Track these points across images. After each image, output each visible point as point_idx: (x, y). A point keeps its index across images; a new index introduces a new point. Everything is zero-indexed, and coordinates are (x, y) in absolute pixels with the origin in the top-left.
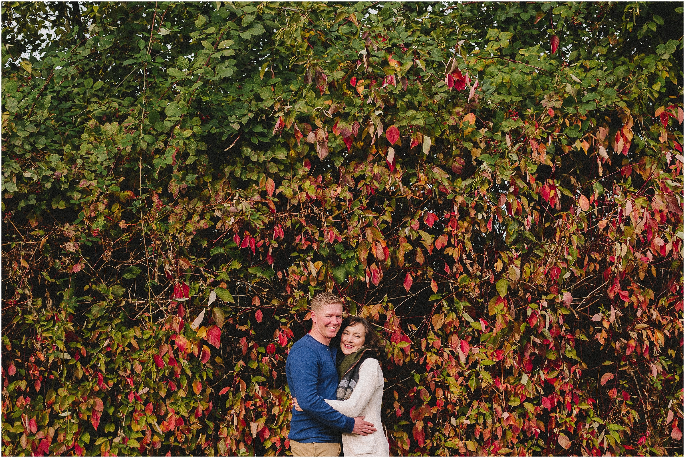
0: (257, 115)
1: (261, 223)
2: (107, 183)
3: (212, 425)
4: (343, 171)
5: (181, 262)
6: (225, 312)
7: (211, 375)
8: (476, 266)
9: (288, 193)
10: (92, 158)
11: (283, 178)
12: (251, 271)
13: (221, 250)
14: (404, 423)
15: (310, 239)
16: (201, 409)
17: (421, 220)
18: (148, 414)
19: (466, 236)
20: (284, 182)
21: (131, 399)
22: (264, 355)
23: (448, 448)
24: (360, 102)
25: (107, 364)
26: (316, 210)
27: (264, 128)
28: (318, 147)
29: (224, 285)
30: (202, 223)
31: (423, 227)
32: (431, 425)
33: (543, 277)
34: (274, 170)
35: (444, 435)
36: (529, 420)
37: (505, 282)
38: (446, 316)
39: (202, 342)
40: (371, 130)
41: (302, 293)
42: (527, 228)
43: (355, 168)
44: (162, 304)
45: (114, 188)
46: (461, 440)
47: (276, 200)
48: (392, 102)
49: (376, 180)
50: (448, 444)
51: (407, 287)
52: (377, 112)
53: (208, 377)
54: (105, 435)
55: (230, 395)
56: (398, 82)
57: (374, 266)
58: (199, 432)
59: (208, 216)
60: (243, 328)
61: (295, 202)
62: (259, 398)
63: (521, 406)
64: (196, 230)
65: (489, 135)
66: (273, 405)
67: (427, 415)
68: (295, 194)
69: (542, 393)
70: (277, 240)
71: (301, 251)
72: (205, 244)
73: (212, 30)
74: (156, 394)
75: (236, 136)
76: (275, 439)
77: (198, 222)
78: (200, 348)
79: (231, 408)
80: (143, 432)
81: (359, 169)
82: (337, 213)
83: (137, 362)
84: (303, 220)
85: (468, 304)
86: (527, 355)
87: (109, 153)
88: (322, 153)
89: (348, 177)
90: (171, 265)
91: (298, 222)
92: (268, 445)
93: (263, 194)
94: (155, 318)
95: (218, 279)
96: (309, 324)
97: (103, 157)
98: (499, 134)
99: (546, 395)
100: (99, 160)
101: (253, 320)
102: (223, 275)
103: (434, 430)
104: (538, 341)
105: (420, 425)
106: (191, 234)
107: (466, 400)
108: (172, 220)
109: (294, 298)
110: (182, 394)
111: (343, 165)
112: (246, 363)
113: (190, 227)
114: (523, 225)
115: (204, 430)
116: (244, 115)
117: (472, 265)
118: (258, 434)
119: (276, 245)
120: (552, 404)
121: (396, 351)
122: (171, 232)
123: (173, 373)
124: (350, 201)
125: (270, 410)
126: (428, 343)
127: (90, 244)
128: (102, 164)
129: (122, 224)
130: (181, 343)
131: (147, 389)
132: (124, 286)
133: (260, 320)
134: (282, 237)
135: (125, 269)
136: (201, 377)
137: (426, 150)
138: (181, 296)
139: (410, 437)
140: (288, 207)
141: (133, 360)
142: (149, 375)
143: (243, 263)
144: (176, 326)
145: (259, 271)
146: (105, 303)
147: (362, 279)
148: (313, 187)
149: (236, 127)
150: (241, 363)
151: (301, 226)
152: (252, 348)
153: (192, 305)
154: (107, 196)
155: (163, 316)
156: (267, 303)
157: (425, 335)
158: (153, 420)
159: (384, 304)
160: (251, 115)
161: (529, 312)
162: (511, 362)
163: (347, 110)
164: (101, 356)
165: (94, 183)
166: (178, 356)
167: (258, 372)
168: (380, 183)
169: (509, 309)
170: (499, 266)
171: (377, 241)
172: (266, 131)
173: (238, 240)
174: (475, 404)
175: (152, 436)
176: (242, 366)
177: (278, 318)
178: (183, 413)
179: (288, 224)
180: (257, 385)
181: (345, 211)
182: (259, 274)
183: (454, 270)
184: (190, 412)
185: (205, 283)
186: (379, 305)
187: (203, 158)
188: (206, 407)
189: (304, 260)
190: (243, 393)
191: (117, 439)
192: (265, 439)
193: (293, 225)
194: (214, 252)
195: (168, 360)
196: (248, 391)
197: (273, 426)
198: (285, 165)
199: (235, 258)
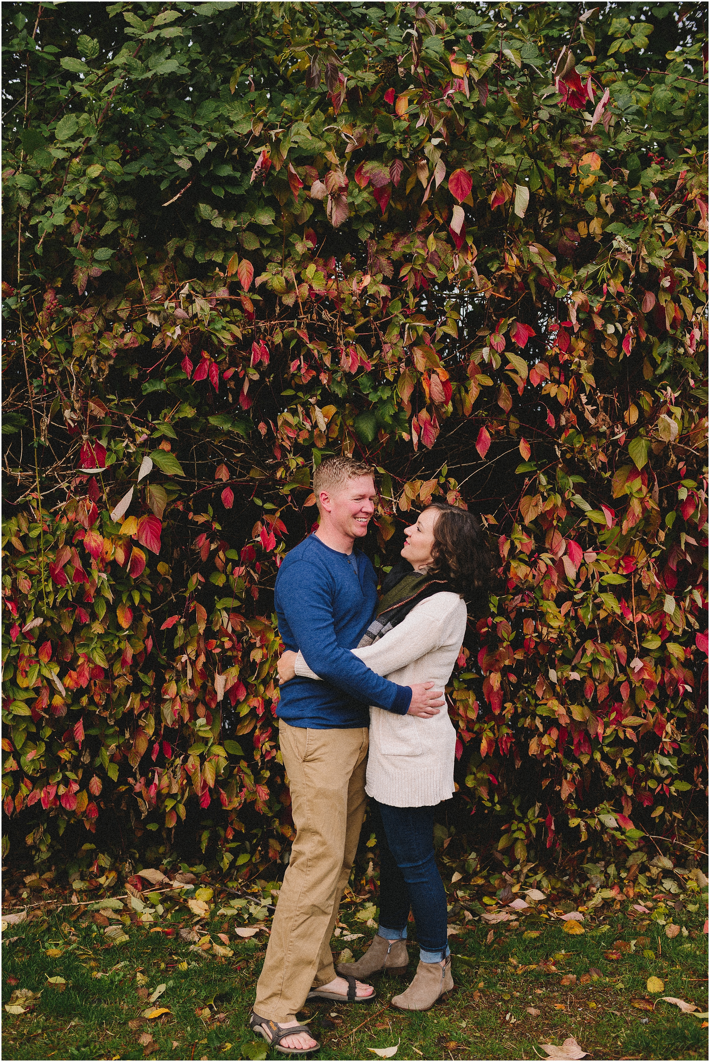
0: (221, 145)
1: (229, 337)
3: (149, 679)
4: (373, 248)
5: (92, 405)
6: (169, 492)
7: (148, 598)
8: (602, 415)
11: (269, 260)
12: (213, 421)
13: (161, 386)
14: (470, 676)
15: (316, 366)
16: (130, 652)
17: (507, 336)
18: (44, 659)
19: (584, 363)
20: (271, 267)
21: (15, 635)
22: (236, 564)
23: (541, 717)
24: (404, 126)
26: (326, 315)
27: (235, 169)
28: (329, 205)
29: (165, 446)
30: (128, 336)
31: (510, 347)
32: (513, 679)
34: (252, 244)
35: (535, 697)
37: (644, 442)
38: (545, 499)
39: (130, 543)
40: (423, 176)
41: (300, 460)
42: (691, 351)
43: (395, 243)
44: (63, 478)
46: (563, 703)
47: (257, 297)
48: (462, 124)
49: (432, 263)
50: (541, 711)
51: (481, 451)
52: (436, 141)
53: (142, 600)
55: (181, 631)
57: (424, 414)
58: (129, 690)
59: (139, 326)
60: (201, 519)
61: (289, 300)
62: (227, 635)
63: (663, 648)
64: (117, 350)
65: (622, 191)
66: (252, 646)
67: (507, 662)
68: (289, 286)
69: (697, 627)
70: (257, 367)
71: (298, 388)
72: (134, 374)
74: (56, 625)
75: (185, 181)
76: (255, 702)
77: (122, 335)
78: (128, 552)
79: (182, 650)
80: (37, 690)
81: (400, 245)
82: (362, 320)
83: (22, 574)
84: (303, 334)
85: (581, 480)
86: (674, 564)
88: (337, 217)
89: (383, 260)
90: (73, 410)
91: (294, 335)
92: (244, 711)
93: (234, 287)
94: (50, 502)
95: (156, 435)
96: (314, 513)
98: (639, 189)
99: (703, 630)
101: (218, 505)
102: (165, 429)
103: (518, 687)
105: (495, 680)
106: (108, 357)
107: (573, 639)
108: (76, 331)
109: (287, 468)
110: (98, 628)
111: (372, 237)
112: (206, 575)
113: (108, 345)
114: (683, 345)
115: (137, 686)
116: (199, 146)
117: (595, 414)
118: (226, 693)
119: (256, 377)
122: (77, 353)
123: (81, 594)
124: (386, 299)
125: (247, 653)
126: (513, 546)
130: (93, 544)
131: (39, 621)
133: (229, 506)
134: (266, 363)
136: (131, 598)
137: (520, 210)
138: (93, 466)
139: (479, 697)
140: (278, 309)
141: (16, 570)
142: (40, 596)
143: (199, 408)
144: (83, 517)
145: (226, 422)
147: (405, 435)
148: (322, 274)
149: (185, 165)
150: (196, 578)
151: (301, 344)
152: (217, 550)
153: (114, 478)
155: (63, 499)
156: (241, 475)
157: (508, 531)
158: (52, 673)
159: (442, 480)
160: (212, 145)
161: (683, 494)
162: (649, 577)
163: (382, 138)
166: (90, 565)
167: (227, 591)
168: (438, 268)
169: (650, 490)
170: (633, 415)
171: (431, 371)
172: (238, 175)
173: (189, 368)
175: (51, 697)
176: (200, 583)
177: (259, 502)
178: (100, 660)
179: (278, 339)
180: (225, 614)
181: (376, 318)
182: (227, 427)
183: (563, 422)
184: (111, 659)
185: (134, 441)
186: (433, 481)
187: (128, 224)
188: (140, 647)
189: (305, 404)
190: (202, 627)
192: (238, 703)
193: (286, 341)
194: (149, 388)
195: (72, 572)
196: (209, 622)
197: (252, 680)
198: (272, 237)
199: (186, 399)
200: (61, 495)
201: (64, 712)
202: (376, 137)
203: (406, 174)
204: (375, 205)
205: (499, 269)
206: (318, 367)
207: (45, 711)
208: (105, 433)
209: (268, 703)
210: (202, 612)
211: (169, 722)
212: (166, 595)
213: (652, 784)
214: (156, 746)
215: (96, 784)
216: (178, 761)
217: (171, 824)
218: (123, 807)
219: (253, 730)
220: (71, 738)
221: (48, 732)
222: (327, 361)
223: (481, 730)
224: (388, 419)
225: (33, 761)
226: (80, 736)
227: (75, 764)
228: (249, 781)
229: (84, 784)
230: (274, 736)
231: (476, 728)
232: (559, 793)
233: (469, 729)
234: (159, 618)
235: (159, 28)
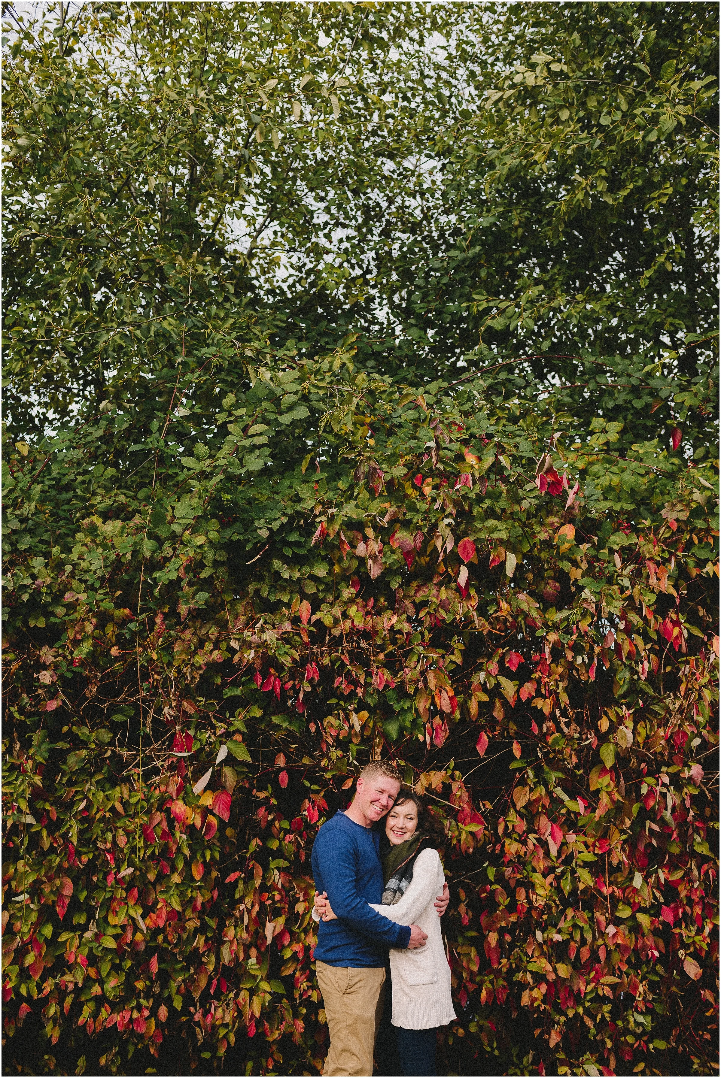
0: (292, 519)
1: (289, 660)
2: (99, 597)
3: (213, 924)
4: (400, 594)
5: (185, 704)
6: (238, 773)
7: (217, 855)
8: (574, 726)
9: (328, 621)
10: (84, 565)
11: (323, 601)
12: (275, 720)
13: (238, 692)
14: (472, 934)
15: (353, 682)
16: (200, 900)
17: (501, 662)
18: (131, 902)
19: (561, 684)
20: (324, 607)
21: (111, 881)
22: (287, 832)
23: (531, 972)
24: (425, 507)
25: (81, 833)
26: (363, 644)
27: (301, 535)
28: (369, 562)
29: (238, 737)
30: (216, 653)
31: (504, 671)
32: (508, 938)
33: (663, 742)
34: (311, 589)
35: (526, 955)
36: (643, 935)
37: (612, 747)
38: (531, 790)
39: (206, 812)
40: (439, 543)
41: (340, 753)
42: (643, 678)
43: (417, 591)
44: (158, 757)
45: (107, 605)
46: (550, 961)
47: (312, 629)
48: (467, 508)
49: (443, 608)
50: (531, 967)
51: (481, 750)
52: (447, 521)
53: (212, 857)
54: (73, 929)
55: (241, 885)
56: (474, 483)
57: (437, 720)
58: (197, 931)
59: (223, 645)
60: (262, 795)
61: (336, 632)
62: (277, 889)
63: (633, 917)
64: (207, 664)
65: (593, 552)
66: (297, 900)
67: (503, 924)
68: (336, 621)
69: (662, 900)
70: (310, 681)
71: (341, 697)
72: (218, 681)
73: (242, 411)
74: (143, 875)
75: (264, 545)
76: (297, 947)
77: (212, 652)
78: (204, 818)
79: (241, 900)
80: (123, 927)
81: (421, 593)
82: (391, 648)
83: (121, 832)
84: (346, 658)
85: (561, 775)
86: (641, 847)
87: (105, 559)
88: (374, 571)
89: (408, 603)
90: (171, 707)
91: (339, 659)
92: (288, 954)
93: (296, 621)
94: (147, 776)
95: (232, 729)
97: (98, 563)
98: (606, 551)
99: (667, 903)
100: (93, 568)
101: (276, 784)
102: (239, 724)
103: (512, 945)
104: (656, 828)
105: (493, 938)
106: (200, 668)
107: (557, 906)
108: (177, 648)
109: (329, 759)
110: (176, 879)
111: (400, 587)
112: (264, 840)
113: (199, 660)
114: (637, 672)
115: (202, 929)
116: (276, 519)
117: (568, 725)
118: (274, 938)
119: (309, 689)
120: (676, 915)
121: (463, 837)
122: (176, 664)
123: (165, 851)
124: (408, 634)
125: (292, 906)
126: (506, 827)
127: (69, 675)
128: (95, 573)
129: (115, 651)
130: (178, 811)
131: (131, 870)
132: (111, 730)
133: (284, 785)
134: (317, 678)
135: (113, 709)
136: (204, 856)
137: (510, 570)
138: (182, 750)
139: (481, 953)
140: (327, 638)
141: (116, 828)
142: (134, 850)
143: (265, 709)
144: (172, 789)
145: (285, 721)
146: (84, 753)
147: (421, 737)
148: (361, 613)
149: (264, 534)
150: (255, 843)
151: (343, 665)
152: (273, 820)
153: (197, 759)
154: (96, 615)
155: (157, 774)
156: (296, 761)
157: (504, 815)
158: (137, 913)
159: (450, 772)
160: (284, 520)
161: (644, 790)
162: (619, 856)
163: (409, 516)
164: (74, 822)
165: (83, 596)
166: (174, 828)
167: (279, 854)
168: (447, 612)
169: (617, 785)
170: (604, 725)
171: (441, 688)
172: (303, 540)
173: (260, 680)
174: (570, 913)
175: (134, 934)
176: (258, 846)
177: (307, 784)
178: (176, 904)
179: (326, 662)
180: (276, 872)
181: (401, 647)
182: (285, 725)
183: (545, 730)
184: (185, 905)
185: (214, 733)
186: (443, 773)
187: (221, 570)
188: (208, 896)
189: (345, 710)
190: (258, 882)
191: (88, 935)
192: (284, 947)
193: (333, 662)
194: (229, 693)
195: (160, 832)
196: (264, 879)
197: (295, 929)
198: (326, 584)
199: (256, 702)
200: (156, 771)
201: (142, 947)
202: (404, 514)
203: (426, 541)
204: (403, 563)
205: (496, 612)
206: (355, 683)
207: (128, 945)
208: (193, 725)
209: (307, 949)
210: (259, 871)
211: (227, 961)
212: (231, 855)
213: (630, 1039)
214: (215, 981)
215: (163, 1011)
216: (232, 995)
217: (222, 1050)
218: (183, 1035)
219: (294, 973)
220: (147, 970)
221: (128, 964)
222: (363, 680)
223: (483, 982)
224: (408, 724)
225: (114, 988)
226: (155, 969)
227: (148, 994)
228: (288, 1017)
229: (154, 1012)
230: (312, 976)
231: (478, 979)
232: (547, 1042)
233: (472, 981)
234: (225, 873)
235: (252, 436)
